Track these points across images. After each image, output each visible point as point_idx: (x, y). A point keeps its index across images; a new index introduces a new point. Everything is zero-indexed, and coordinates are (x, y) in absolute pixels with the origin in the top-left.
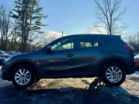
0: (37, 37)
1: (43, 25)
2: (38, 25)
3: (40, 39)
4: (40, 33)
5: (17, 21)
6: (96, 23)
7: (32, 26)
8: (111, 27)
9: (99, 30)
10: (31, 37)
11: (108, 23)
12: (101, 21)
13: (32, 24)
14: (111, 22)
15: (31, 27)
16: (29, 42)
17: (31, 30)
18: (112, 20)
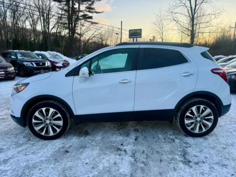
0: (88, 29)
1: (97, 13)
2: (89, 11)
3: (93, 32)
4: (93, 23)
5: (61, 7)
6: (172, 7)
7: (81, 14)
8: (195, 13)
9: (175, 19)
10: (81, 29)
11: (191, 7)
12: (180, 5)
13: (81, 11)
14: (196, 6)
15: (79, 15)
16: (79, 36)
17: (80, 19)
18: (197, 2)
